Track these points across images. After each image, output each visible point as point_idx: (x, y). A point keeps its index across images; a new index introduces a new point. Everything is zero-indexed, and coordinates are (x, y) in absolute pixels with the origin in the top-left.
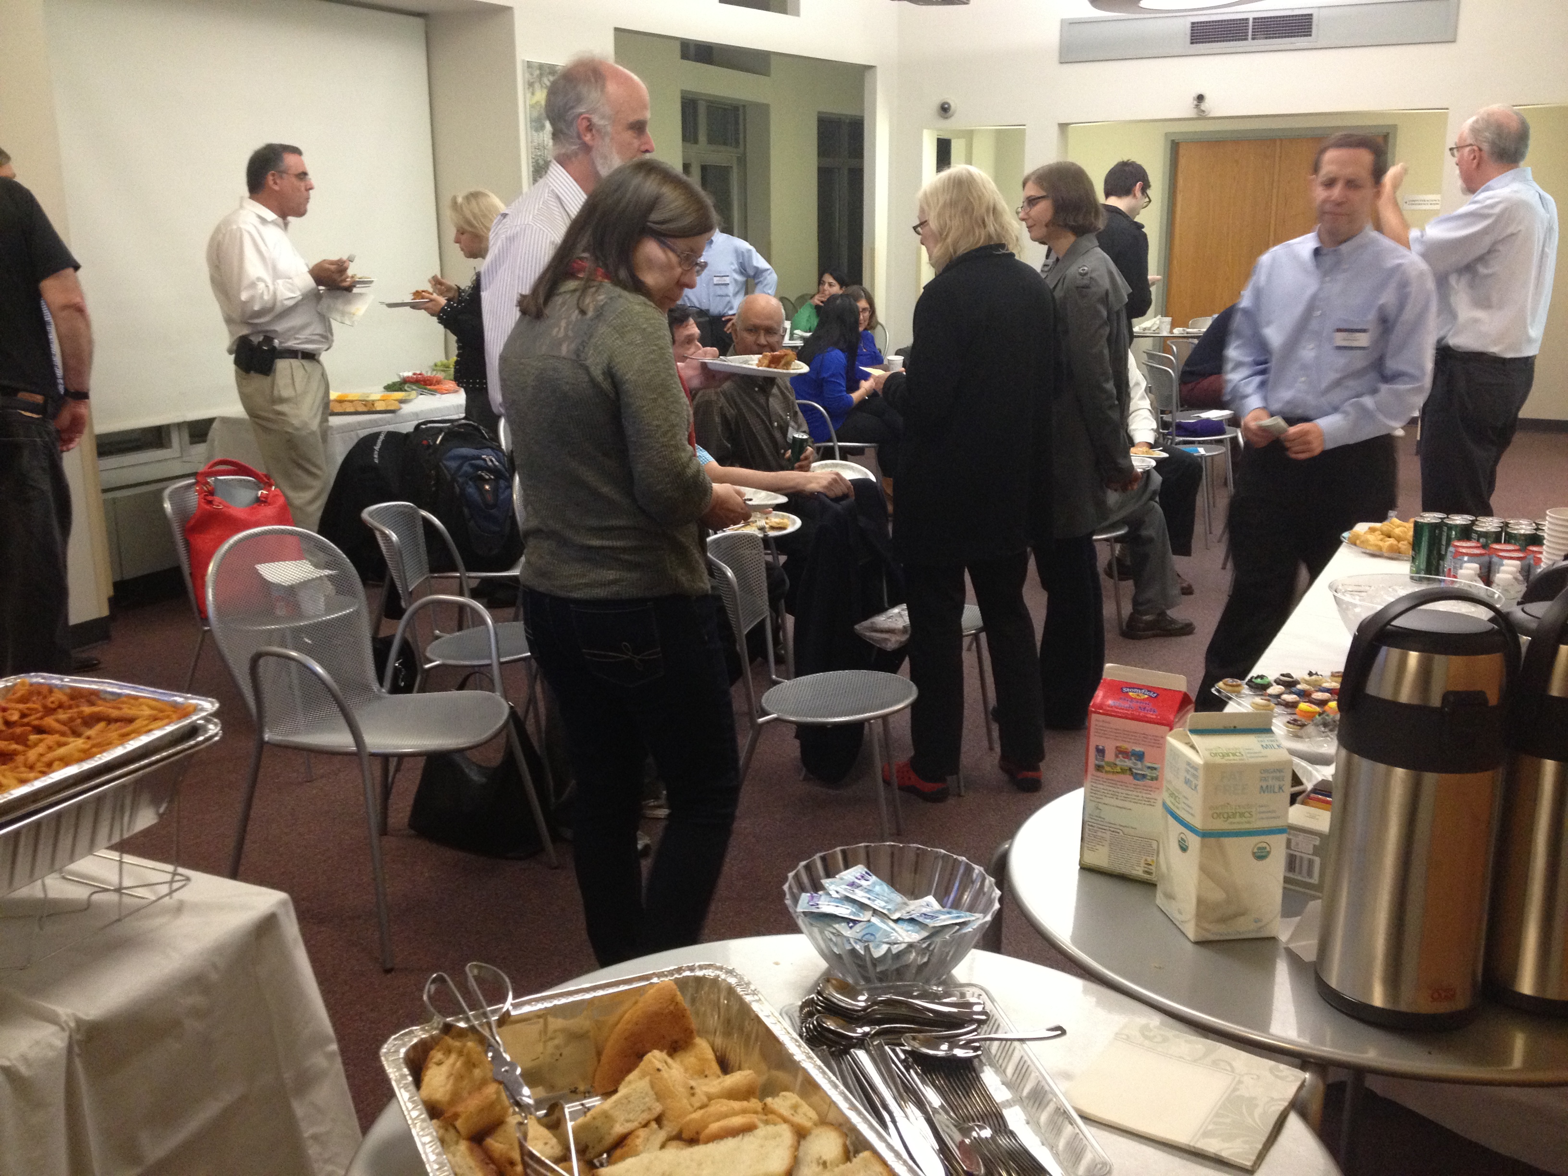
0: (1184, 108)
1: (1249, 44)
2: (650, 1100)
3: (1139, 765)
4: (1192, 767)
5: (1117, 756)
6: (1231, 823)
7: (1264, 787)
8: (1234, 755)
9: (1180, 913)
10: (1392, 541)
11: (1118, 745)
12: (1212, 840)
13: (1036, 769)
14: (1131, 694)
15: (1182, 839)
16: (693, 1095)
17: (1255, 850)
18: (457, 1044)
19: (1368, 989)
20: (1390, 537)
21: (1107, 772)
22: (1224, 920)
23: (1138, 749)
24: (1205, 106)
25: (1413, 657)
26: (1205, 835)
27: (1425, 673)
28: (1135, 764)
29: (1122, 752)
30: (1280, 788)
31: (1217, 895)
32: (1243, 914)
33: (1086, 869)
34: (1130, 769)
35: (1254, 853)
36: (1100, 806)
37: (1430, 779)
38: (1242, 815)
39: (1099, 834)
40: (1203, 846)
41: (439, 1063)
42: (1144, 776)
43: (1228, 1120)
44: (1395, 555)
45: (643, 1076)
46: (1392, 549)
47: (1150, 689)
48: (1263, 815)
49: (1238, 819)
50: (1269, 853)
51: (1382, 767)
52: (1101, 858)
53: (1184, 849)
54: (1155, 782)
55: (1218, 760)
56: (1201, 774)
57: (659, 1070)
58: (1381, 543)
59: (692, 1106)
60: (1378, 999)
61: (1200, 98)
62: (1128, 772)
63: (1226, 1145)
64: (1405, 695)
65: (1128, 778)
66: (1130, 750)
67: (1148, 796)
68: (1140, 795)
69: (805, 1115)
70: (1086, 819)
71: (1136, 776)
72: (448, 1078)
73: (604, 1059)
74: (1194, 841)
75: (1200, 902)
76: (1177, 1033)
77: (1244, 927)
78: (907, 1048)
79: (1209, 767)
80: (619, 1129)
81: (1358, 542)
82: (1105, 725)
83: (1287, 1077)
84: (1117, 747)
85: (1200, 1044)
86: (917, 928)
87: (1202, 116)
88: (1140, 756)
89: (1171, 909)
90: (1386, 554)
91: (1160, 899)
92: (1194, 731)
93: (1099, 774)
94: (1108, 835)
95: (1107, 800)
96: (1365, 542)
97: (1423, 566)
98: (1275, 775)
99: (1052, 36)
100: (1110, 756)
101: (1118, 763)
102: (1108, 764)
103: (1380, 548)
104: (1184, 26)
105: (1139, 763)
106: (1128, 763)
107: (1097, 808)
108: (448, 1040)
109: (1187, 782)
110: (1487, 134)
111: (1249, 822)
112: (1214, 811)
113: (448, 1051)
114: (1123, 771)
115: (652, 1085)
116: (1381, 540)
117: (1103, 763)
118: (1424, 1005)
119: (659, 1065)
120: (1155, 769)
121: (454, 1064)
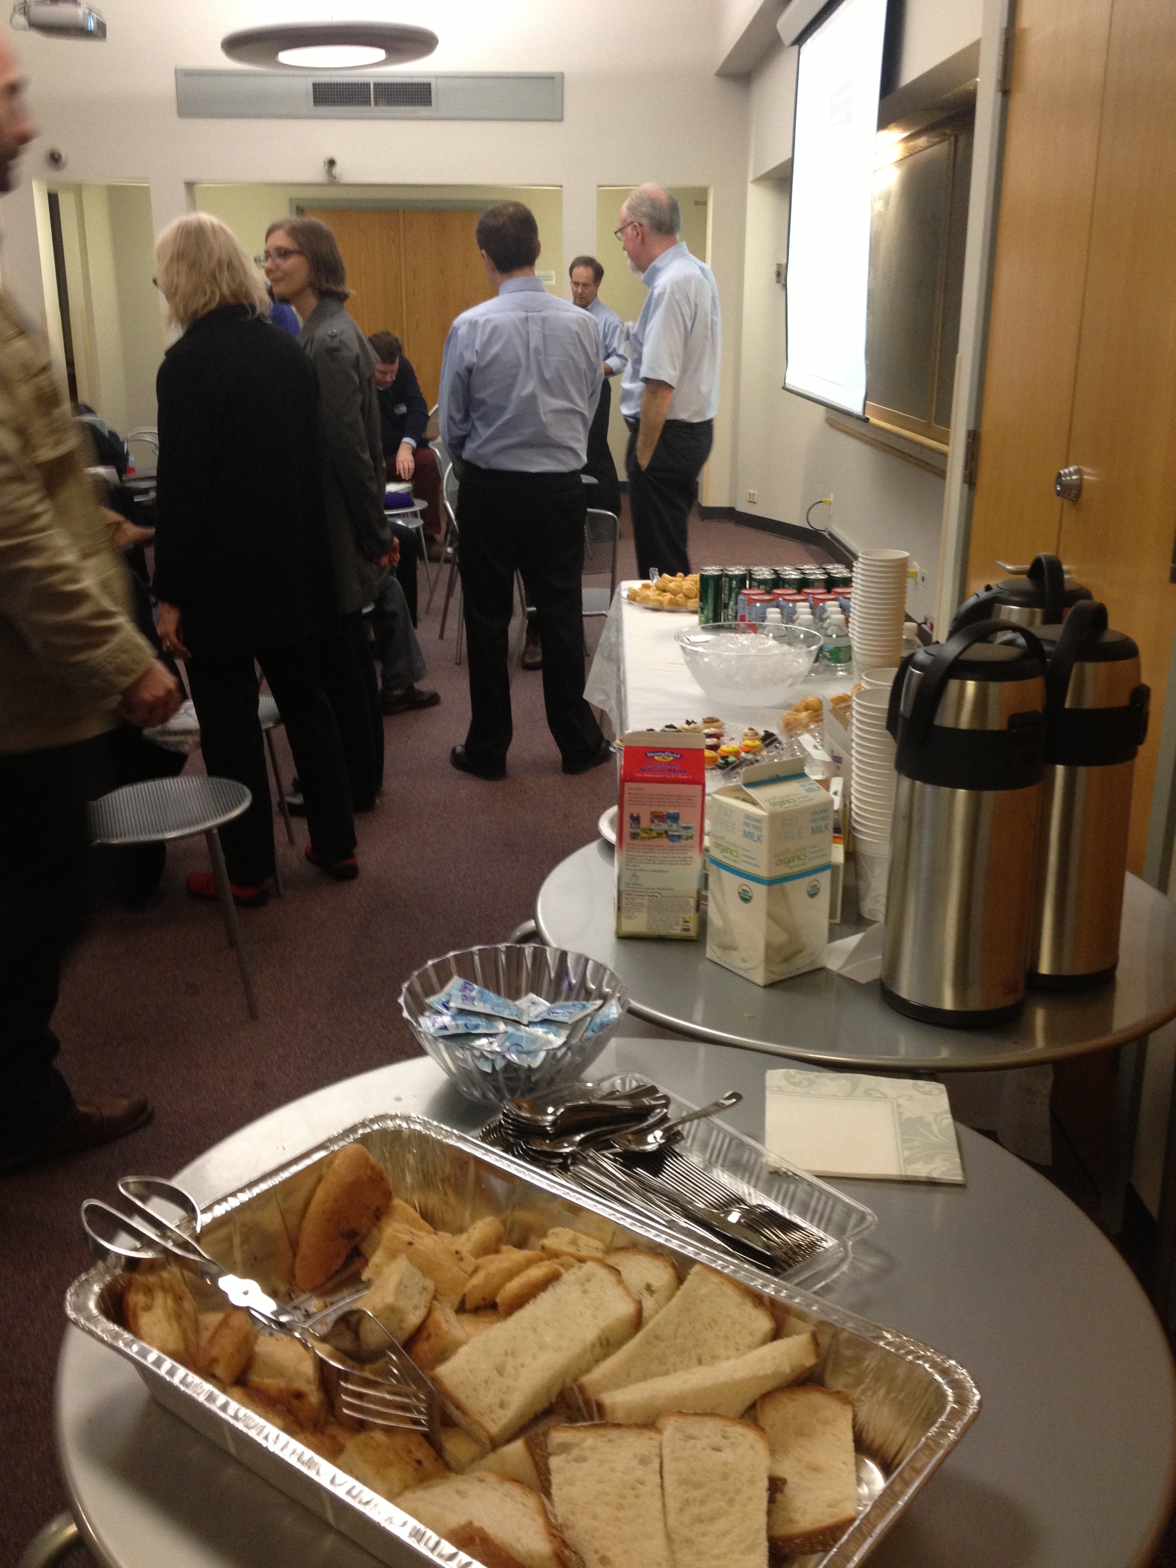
0: (317, 174)
1: (372, 109)
3: (675, 826)
4: (754, 820)
5: (652, 821)
6: (792, 867)
7: (815, 828)
8: (788, 802)
9: (744, 961)
10: (668, 596)
11: (653, 810)
12: (776, 887)
13: (351, 855)
14: (656, 758)
15: (744, 890)
16: (461, 1259)
17: (810, 889)
18: (152, 1279)
19: (939, 996)
20: (664, 591)
21: (643, 838)
22: (786, 960)
23: (672, 811)
24: (336, 171)
25: (971, 686)
26: (771, 882)
27: (981, 698)
28: (671, 826)
29: (658, 817)
30: (826, 827)
31: (782, 937)
32: (801, 952)
33: (624, 938)
34: (666, 832)
35: (808, 892)
36: (638, 873)
37: (989, 797)
38: (799, 858)
39: (638, 901)
40: (770, 893)
41: (148, 1308)
42: (679, 837)
43: (917, 1143)
44: (675, 608)
45: (393, 1256)
46: (672, 602)
47: (672, 751)
48: (815, 855)
49: (796, 863)
50: (818, 889)
51: (946, 790)
52: (638, 924)
53: (746, 898)
54: (690, 841)
55: (779, 809)
56: (765, 826)
57: (410, 1244)
58: (660, 598)
59: (466, 1272)
60: (948, 1003)
61: (331, 163)
62: (664, 835)
63: (932, 1167)
64: (965, 723)
65: (664, 841)
66: (665, 813)
67: (684, 855)
68: (676, 855)
69: (587, 1245)
70: (623, 888)
71: (672, 838)
72: (169, 1321)
73: (304, 1249)
74: (759, 891)
75: (768, 946)
76: (816, 1073)
77: (801, 964)
79: (773, 817)
81: (637, 598)
82: (638, 792)
83: (931, 1091)
84: (652, 813)
85: (844, 1080)
87: (333, 181)
88: (675, 818)
89: (734, 961)
90: (667, 608)
91: (712, 951)
92: (749, 785)
93: (635, 842)
94: (646, 901)
95: (642, 866)
96: (646, 599)
97: (711, 616)
98: (822, 815)
99: (167, 86)
100: (645, 822)
101: (653, 827)
102: (645, 830)
103: (661, 603)
104: (306, 86)
105: (674, 825)
106: (664, 826)
107: (634, 876)
108: (139, 1278)
109: (747, 835)
110: (644, 209)
111: (804, 864)
112: (778, 859)
113: (149, 1291)
114: (659, 835)
116: (659, 595)
117: (638, 831)
120: (690, 828)
121: (165, 1304)
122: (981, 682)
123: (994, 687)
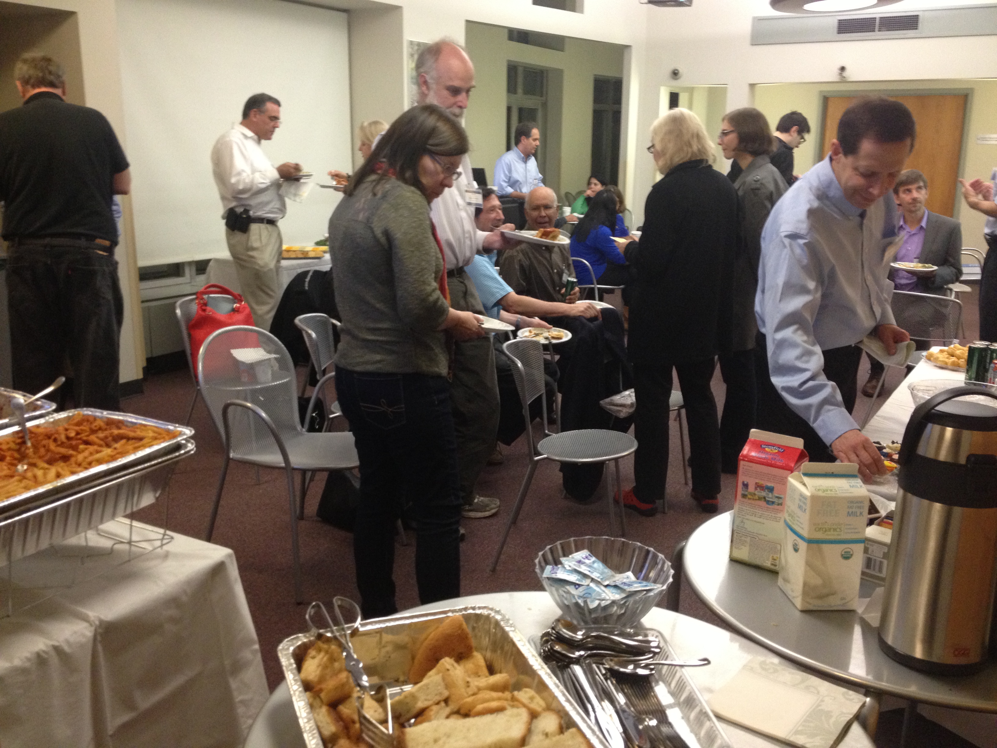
0: (832, 76)
1: (877, 34)
2: (441, 688)
3: (770, 495)
4: (803, 498)
5: (756, 489)
6: (827, 535)
7: (850, 513)
8: (831, 490)
9: (792, 591)
10: (954, 359)
11: (757, 481)
12: (815, 546)
13: (714, 497)
14: (767, 449)
15: (795, 543)
16: (468, 686)
17: (843, 553)
18: (325, 646)
19: (912, 646)
20: (953, 356)
21: (750, 499)
22: (821, 597)
23: (770, 484)
24: (845, 73)
25: (949, 431)
26: (810, 541)
27: (956, 442)
28: (768, 494)
29: (759, 486)
30: (861, 513)
31: (818, 581)
32: (833, 594)
33: (733, 560)
34: (764, 498)
35: (842, 555)
36: (744, 521)
37: (958, 511)
38: (835, 530)
39: (743, 538)
40: (808, 549)
41: (313, 658)
42: (773, 503)
43: (812, 725)
44: (956, 368)
45: (438, 673)
46: (953, 364)
47: (779, 446)
48: (849, 531)
49: (832, 532)
50: (852, 555)
51: (926, 502)
52: (743, 554)
53: (796, 550)
54: (780, 506)
55: (821, 494)
56: (808, 502)
57: (448, 670)
58: (947, 360)
59: (467, 693)
60: (918, 653)
61: (843, 69)
62: (763, 500)
63: (810, 740)
64: (943, 456)
65: (762, 503)
66: (764, 485)
67: (775, 515)
68: (771, 514)
69: (538, 703)
70: (735, 528)
71: (768, 502)
72: (318, 666)
73: (416, 661)
74: (803, 546)
75: (805, 584)
76: (783, 667)
77: (834, 603)
78: (607, 666)
79: (814, 498)
80: (420, 705)
81: (932, 359)
82: (749, 468)
83: (853, 699)
84: (756, 483)
85: (799, 675)
86: (619, 591)
87: (843, 81)
88: (771, 490)
89: (787, 588)
90: (950, 367)
91: (780, 582)
92: (806, 474)
93: (744, 500)
94: (748, 539)
95: (748, 517)
96: (936, 359)
97: (974, 376)
98: (857, 504)
99: (746, 27)
100: (751, 489)
101: (756, 493)
102: (751, 494)
103: (946, 363)
104: (833, 22)
105: (770, 494)
106: (763, 494)
107: (742, 522)
108: (320, 644)
109: (800, 507)
111: (838, 535)
112: (816, 526)
113: (319, 650)
114: (760, 499)
115: (444, 679)
116: (947, 358)
117: (747, 493)
118: (950, 660)
119: (448, 667)
120: (781, 498)
121: (323, 657)
122: (957, 430)
123: (966, 434)
